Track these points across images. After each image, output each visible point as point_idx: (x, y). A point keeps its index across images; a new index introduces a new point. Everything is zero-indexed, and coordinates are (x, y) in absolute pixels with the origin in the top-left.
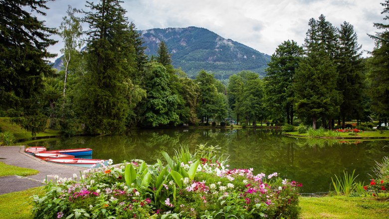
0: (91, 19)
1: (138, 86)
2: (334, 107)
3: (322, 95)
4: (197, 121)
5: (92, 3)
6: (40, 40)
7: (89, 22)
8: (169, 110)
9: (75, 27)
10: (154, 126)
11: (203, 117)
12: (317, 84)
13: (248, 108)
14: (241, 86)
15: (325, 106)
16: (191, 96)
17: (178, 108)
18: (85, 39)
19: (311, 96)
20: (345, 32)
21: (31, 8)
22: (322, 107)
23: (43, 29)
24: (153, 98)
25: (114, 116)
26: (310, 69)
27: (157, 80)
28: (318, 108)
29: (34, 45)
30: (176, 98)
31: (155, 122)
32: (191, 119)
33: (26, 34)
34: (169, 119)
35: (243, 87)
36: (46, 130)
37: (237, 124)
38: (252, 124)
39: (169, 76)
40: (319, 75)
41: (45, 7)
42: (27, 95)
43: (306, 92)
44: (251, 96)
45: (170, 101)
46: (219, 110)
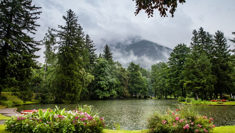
0: (61, 34)
1: (89, 73)
2: (209, 85)
3: (201, 78)
4: (129, 95)
5: (62, 26)
6: (31, 48)
7: (59, 37)
8: (110, 88)
9: (52, 39)
10: (100, 98)
11: (133, 92)
12: (197, 71)
13: (161, 87)
14: (157, 72)
15: (203, 85)
16: (124, 79)
17: (116, 87)
18: (57, 46)
19: (194, 79)
20: (219, 37)
21: (27, 31)
22: (201, 86)
23: (33, 42)
24: (100, 80)
25: (73, 92)
26: (192, 62)
27: (103, 69)
28: (199, 86)
29: (28, 51)
30: (114, 80)
31: (101, 96)
32: (124, 94)
33: (24, 45)
34: (110, 94)
35: (158, 73)
36: (33, 100)
37: (155, 97)
38: (164, 97)
39: (110, 67)
40: (198, 65)
41: (35, 29)
42: (22, 79)
43: (191, 76)
44: (163, 79)
45: (111, 82)
46: (142, 88)
